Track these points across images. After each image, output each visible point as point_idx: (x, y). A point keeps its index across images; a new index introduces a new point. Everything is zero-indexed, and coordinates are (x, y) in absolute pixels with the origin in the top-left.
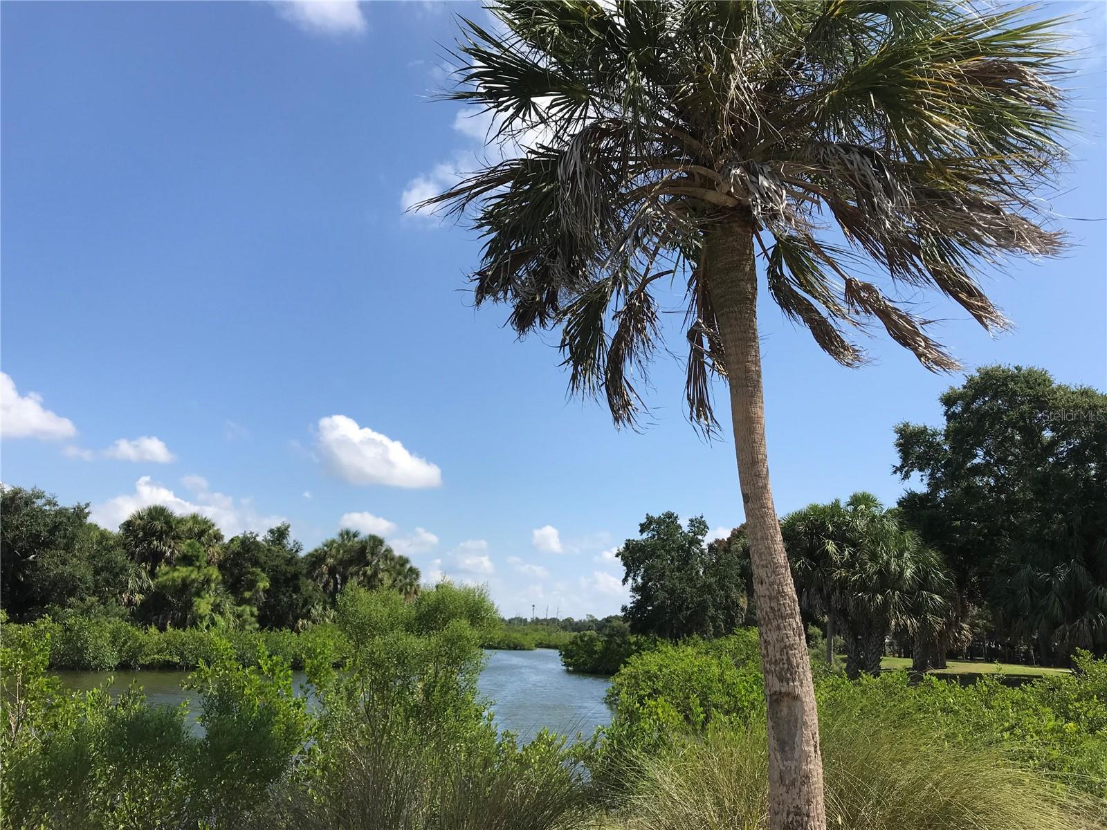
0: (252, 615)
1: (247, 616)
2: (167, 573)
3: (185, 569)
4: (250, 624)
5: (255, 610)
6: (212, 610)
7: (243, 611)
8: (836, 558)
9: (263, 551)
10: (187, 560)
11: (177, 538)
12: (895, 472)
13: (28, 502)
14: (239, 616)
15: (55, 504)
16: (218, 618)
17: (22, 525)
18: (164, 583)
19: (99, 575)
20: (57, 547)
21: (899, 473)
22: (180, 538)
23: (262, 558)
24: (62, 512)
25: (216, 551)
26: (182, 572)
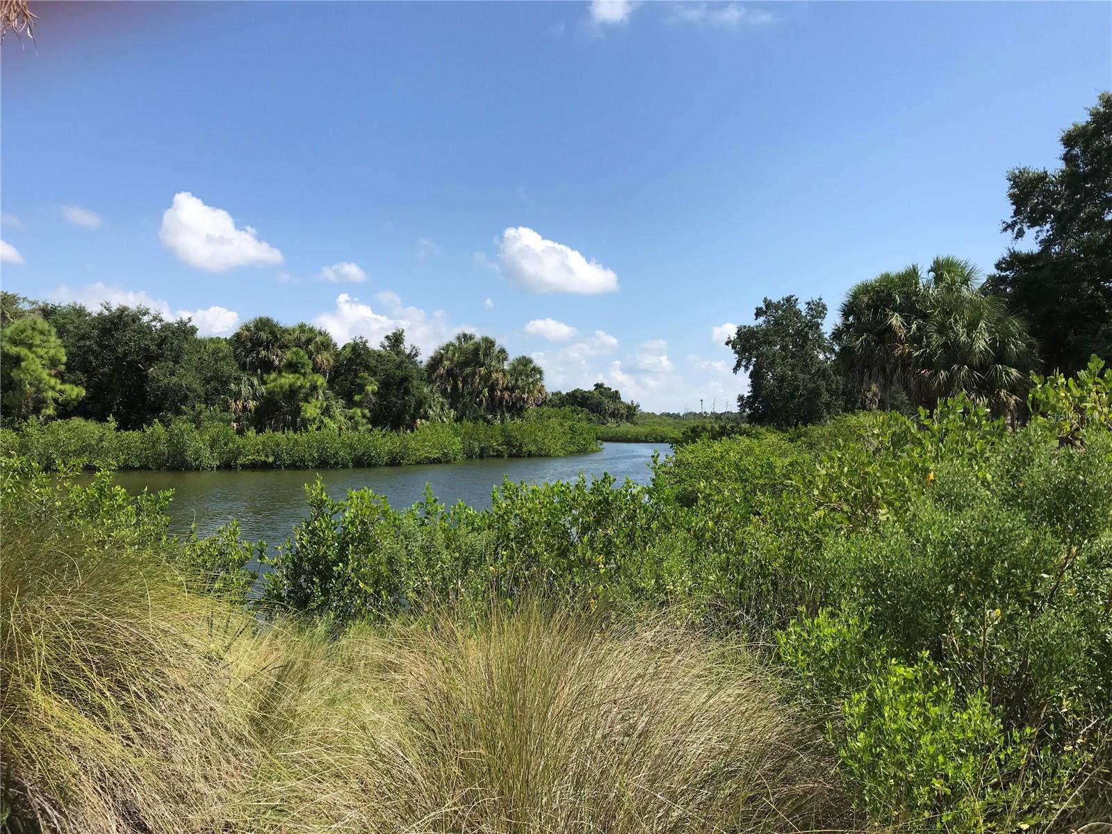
0: (364, 416)
1: (358, 418)
2: (275, 380)
3: (291, 376)
4: (363, 425)
5: (366, 411)
6: (322, 414)
7: (354, 413)
8: (902, 333)
9: (374, 356)
10: (293, 367)
11: (284, 347)
12: (1005, 230)
13: (135, 319)
14: (351, 418)
15: (161, 320)
16: (326, 420)
17: (130, 340)
18: (271, 390)
19: (209, 384)
20: (166, 359)
21: (1009, 231)
22: (287, 347)
23: (373, 362)
24: (167, 327)
25: (324, 358)
26: (288, 379)
